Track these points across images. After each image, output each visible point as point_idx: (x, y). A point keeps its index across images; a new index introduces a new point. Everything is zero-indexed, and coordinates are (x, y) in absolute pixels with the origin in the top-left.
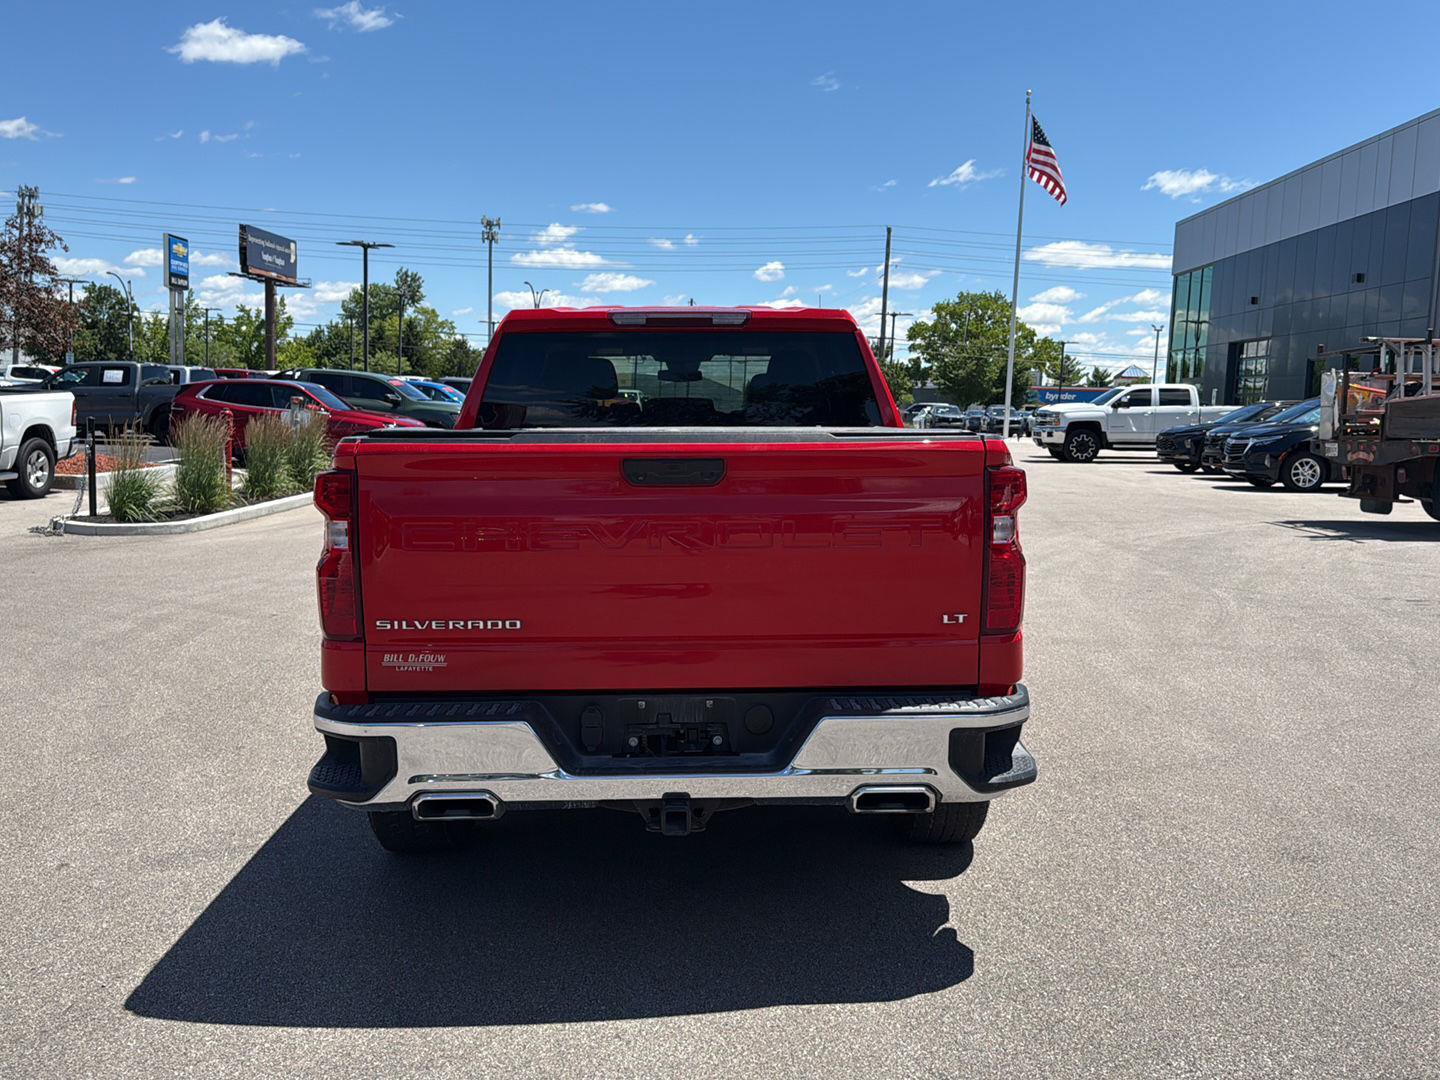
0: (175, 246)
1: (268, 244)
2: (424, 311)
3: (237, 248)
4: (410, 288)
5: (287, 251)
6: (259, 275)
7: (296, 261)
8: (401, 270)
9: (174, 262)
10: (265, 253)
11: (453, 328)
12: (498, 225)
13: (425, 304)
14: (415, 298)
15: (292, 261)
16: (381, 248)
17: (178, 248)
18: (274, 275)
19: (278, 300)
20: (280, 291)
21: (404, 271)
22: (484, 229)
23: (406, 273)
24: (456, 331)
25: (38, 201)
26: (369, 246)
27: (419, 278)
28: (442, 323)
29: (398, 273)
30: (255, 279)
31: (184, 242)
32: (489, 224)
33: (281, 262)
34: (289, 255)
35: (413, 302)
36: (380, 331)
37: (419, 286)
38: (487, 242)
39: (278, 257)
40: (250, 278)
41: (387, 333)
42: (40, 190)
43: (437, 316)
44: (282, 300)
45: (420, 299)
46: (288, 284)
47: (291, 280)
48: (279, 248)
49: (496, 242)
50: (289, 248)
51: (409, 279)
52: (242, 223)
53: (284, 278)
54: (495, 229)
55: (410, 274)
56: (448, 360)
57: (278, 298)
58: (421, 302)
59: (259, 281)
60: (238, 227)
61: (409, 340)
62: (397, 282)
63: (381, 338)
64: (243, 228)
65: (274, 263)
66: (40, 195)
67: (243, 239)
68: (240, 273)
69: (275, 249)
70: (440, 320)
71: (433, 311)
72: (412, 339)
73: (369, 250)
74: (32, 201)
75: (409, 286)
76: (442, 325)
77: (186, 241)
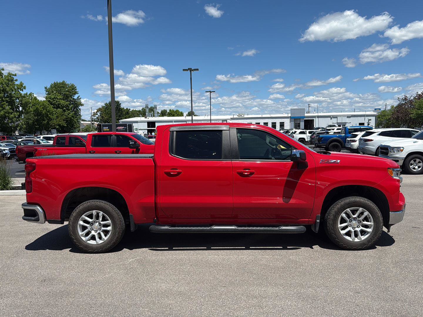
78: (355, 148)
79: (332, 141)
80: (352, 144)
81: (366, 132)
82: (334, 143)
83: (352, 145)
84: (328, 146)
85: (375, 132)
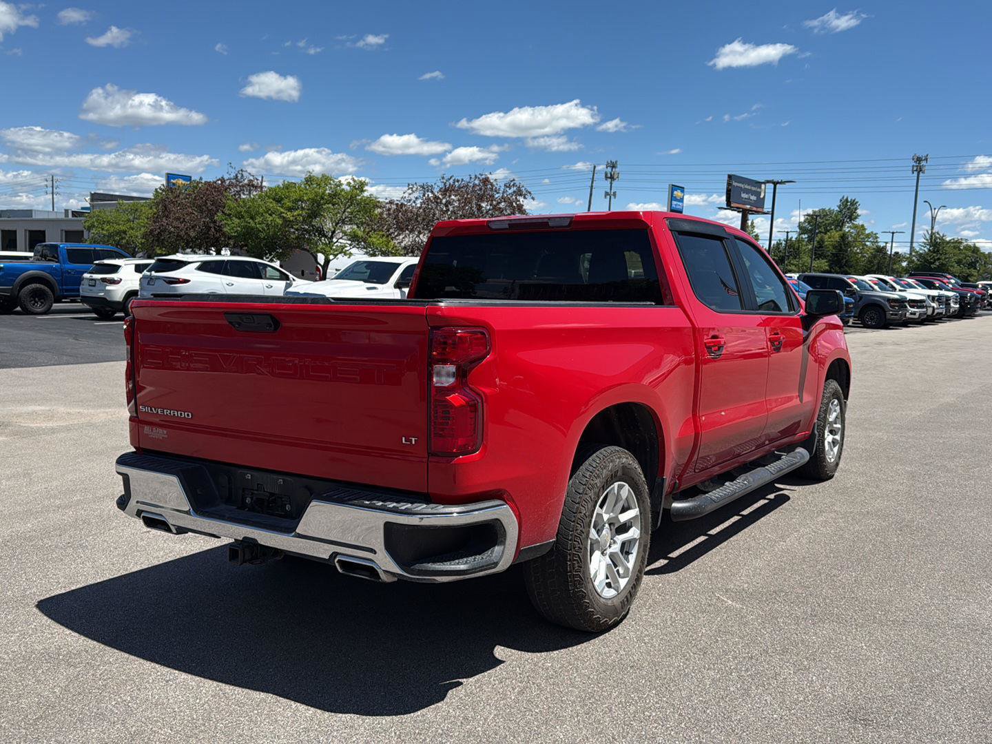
0: (675, 192)
1: (747, 187)
2: (856, 227)
3: (725, 191)
4: (849, 210)
5: (759, 190)
6: (738, 208)
7: (764, 197)
8: (843, 198)
9: (674, 203)
10: (744, 193)
11: (877, 238)
12: (926, 159)
13: (858, 222)
14: (852, 216)
15: (762, 196)
16: (787, 184)
17: (678, 193)
18: (748, 207)
19: (750, 224)
20: (750, 217)
21: (845, 198)
22: (915, 164)
23: (847, 199)
24: (879, 240)
25: (617, 170)
26: (778, 183)
27: (857, 202)
28: (868, 235)
29: (841, 201)
30: (735, 210)
31: (682, 189)
32: (919, 160)
33: (753, 198)
34: (760, 193)
35: (850, 221)
36: (821, 242)
37: (856, 209)
38: (916, 173)
39: (752, 195)
40: (732, 210)
41: (826, 243)
42: (618, 163)
43: (865, 229)
44: (752, 223)
45: (856, 218)
46: (758, 212)
47: (759, 210)
48: (753, 189)
49: (923, 173)
50: (760, 188)
51: (849, 204)
52: (729, 173)
53: (755, 209)
54: (923, 163)
55: (849, 200)
56: (869, 261)
57: (749, 223)
58: (857, 220)
59: (739, 212)
60: (727, 176)
61: (841, 247)
62: (839, 207)
63: (821, 247)
64: (730, 177)
65: (749, 199)
66: (618, 166)
67: (729, 184)
68: (726, 207)
69: (751, 190)
70: (867, 232)
71: (863, 226)
72: (843, 246)
73: (778, 185)
74: (614, 170)
75: (848, 209)
76: (868, 236)
77: (683, 188)
78: (118, 300)
79: (30, 278)
80: (108, 288)
81: (158, 260)
82: (33, 286)
83: (109, 291)
84: (16, 293)
85: (189, 263)
